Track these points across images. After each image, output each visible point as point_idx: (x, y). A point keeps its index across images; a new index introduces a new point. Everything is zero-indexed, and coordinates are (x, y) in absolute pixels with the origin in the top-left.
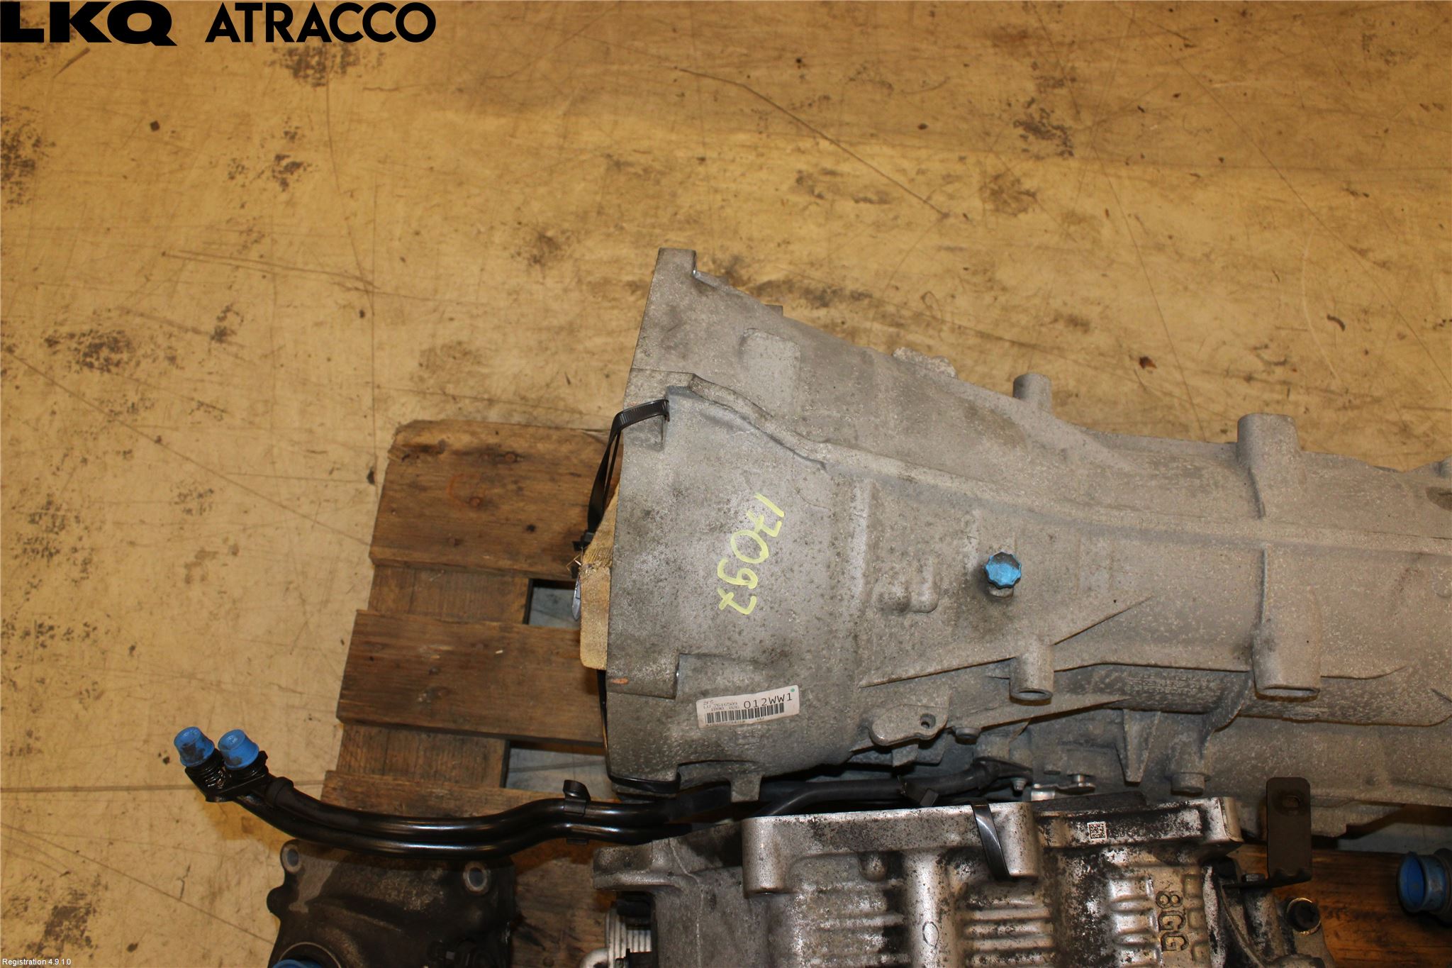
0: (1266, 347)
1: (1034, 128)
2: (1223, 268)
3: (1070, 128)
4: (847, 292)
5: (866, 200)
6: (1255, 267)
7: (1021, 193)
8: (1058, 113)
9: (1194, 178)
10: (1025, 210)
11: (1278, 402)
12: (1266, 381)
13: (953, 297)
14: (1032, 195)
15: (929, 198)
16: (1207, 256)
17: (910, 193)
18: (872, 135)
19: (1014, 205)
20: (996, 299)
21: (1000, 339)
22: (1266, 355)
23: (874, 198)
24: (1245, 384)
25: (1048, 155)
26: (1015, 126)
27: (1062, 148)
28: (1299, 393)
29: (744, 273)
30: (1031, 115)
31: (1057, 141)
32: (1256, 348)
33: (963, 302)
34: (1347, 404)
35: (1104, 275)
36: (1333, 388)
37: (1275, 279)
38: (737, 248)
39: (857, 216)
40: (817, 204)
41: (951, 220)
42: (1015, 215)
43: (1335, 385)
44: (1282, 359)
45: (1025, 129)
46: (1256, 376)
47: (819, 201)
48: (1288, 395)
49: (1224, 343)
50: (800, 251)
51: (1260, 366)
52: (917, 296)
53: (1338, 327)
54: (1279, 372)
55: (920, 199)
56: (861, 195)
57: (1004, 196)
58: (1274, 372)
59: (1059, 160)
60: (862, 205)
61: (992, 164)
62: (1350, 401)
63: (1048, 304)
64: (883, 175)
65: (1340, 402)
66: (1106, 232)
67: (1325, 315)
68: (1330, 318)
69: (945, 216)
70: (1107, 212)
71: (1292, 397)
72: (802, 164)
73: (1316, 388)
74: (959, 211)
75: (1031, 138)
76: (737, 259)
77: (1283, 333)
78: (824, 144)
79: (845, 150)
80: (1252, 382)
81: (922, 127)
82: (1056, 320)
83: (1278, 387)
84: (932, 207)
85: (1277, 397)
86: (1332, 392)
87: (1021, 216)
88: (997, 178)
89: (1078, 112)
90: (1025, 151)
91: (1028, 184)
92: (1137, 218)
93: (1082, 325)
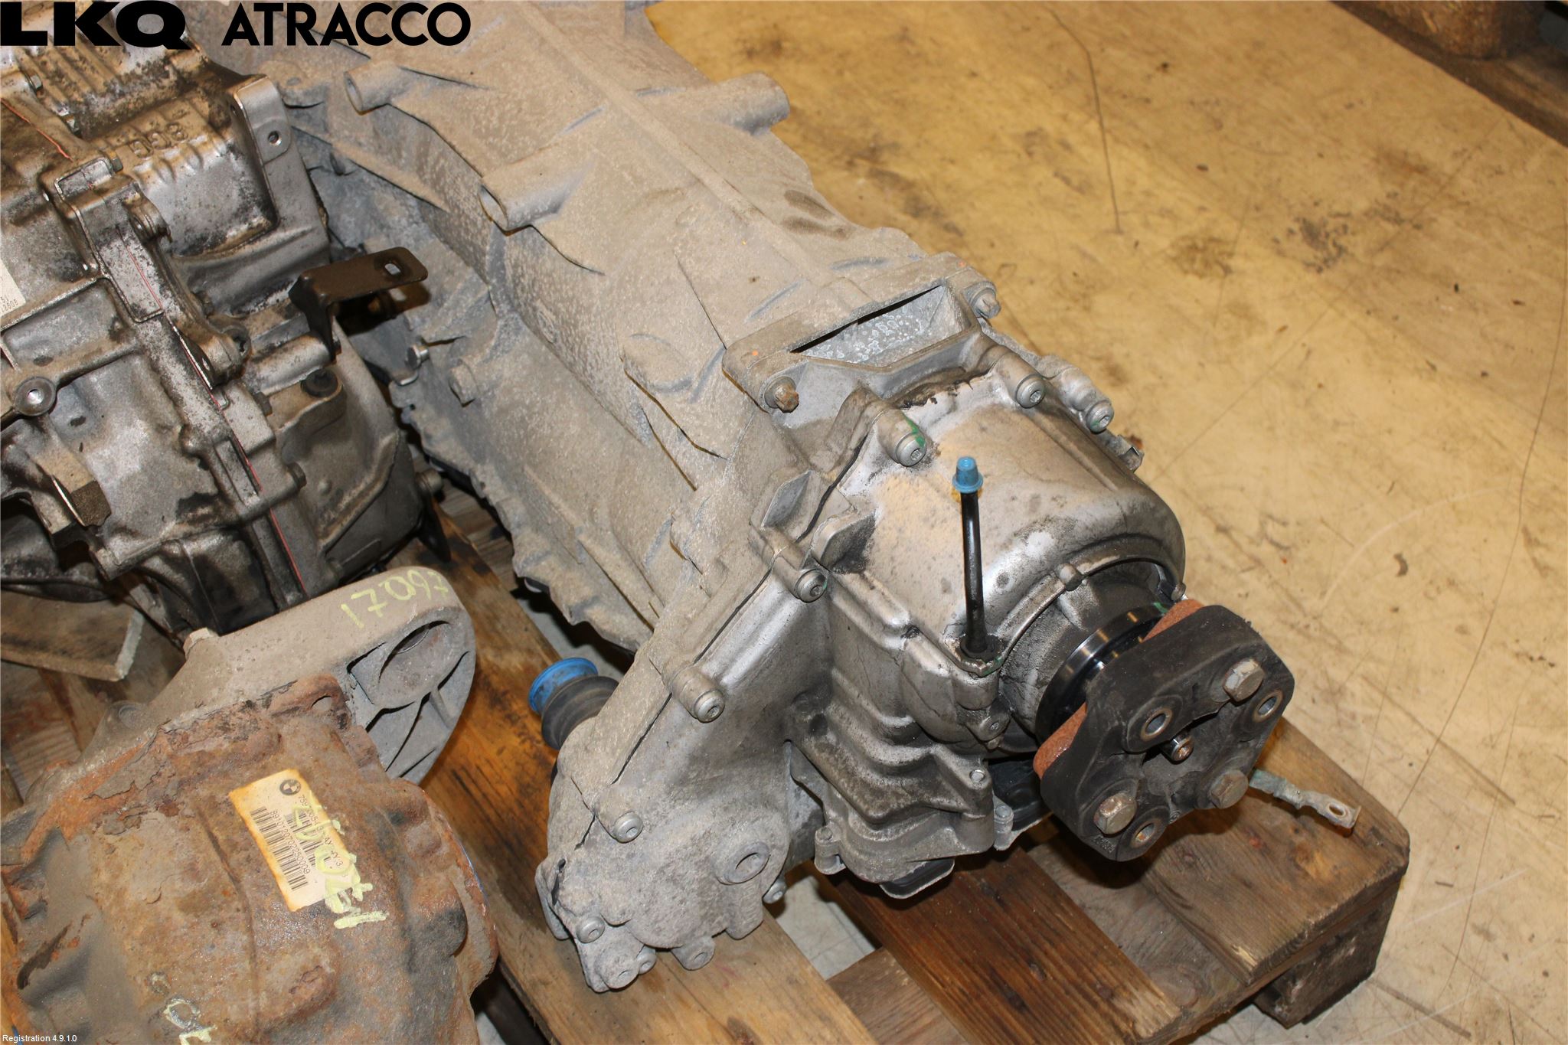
0: (1285, 524)
1: (1312, 233)
2: (1339, 443)
3: (1353, 255)
4: (946, 221)
5: (1067, 181)
6: (1380, 467)
7: (1218, 263)
8: (1359, 238)
9: (1428, 367)
10: (1201, 276)
11: (1224, 567)
12: (1237, 545)
13: (1032, 282)
14: (1227, 270)
15: (1125, 213)
16: (1337, 423)
17: (1113, 196)
18: (1146, 147)
19: (1198, 266)
20: (1068, 309)
21: (1025, 335)
22: (1272, 529)
23: (1075, 181)
24: (1212, 530)
25: (1294, 258)
26: (1297, 220)
27: (1318, 262)
28: (1259, 579)
29: (885, 156)
30: (1325, 225)
31: (1319, 254)
32: (1270, 517)
33: (1033, 292)
34: (1301, 626)
35: (1201, 365)
36: (1307, 605)
37: (1385, 489)
38: (908, 139)
39: (1040, 184)
40: (1019, 156)
41: (1120, 239)
42: (1186, 272)
43: (1312, 603)
44: (1286, 544)
45: (1301, 229)
46: (1234, 534)
47: (1024, 156)
48: (1243, 571)
49: (1242, 489)
50: (953, 172)
51: (1253, 528)
52: (1001, 261)
53: (1397, 567)
54: (1265, 550)
55: (1115, 207)
56: (1067, 174)
57: (1199, 256)
58: (1258, 545)
59: (1299, 268)
60: (1057, 181)
61: (1226, 228)
62: (1307, 627)
63: (1111, 344)
64: (1109, 173)
65: (1297, 617)
66: (1257, 340)
67: (1396, 550)
68: (1399, 557)
69: (1119, 231)
70: (1283, 329)
71: (1245, 576)
72: (1050, 126)
73: (1287, 591)
74: (1136, 237)
75: (1299, 237)
76: (895, 147)
77: (1322, 528)
78: (1093, 127)
79: (1104, 141)
80: (1221, 536)
81: (1202, 168)
82: (1098, 359)
83: (1243, 558)
84: (1117, 221)
85: (1230, 563)
86: (1299, 606)
87: (1192, 279)
88: (1212, 240)
89: (1382, 249)
90: (1276, 241)
91: (1236, 263)
92: (1309, 353)
93: (1119, 379)
